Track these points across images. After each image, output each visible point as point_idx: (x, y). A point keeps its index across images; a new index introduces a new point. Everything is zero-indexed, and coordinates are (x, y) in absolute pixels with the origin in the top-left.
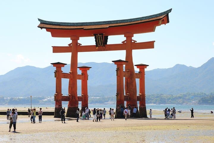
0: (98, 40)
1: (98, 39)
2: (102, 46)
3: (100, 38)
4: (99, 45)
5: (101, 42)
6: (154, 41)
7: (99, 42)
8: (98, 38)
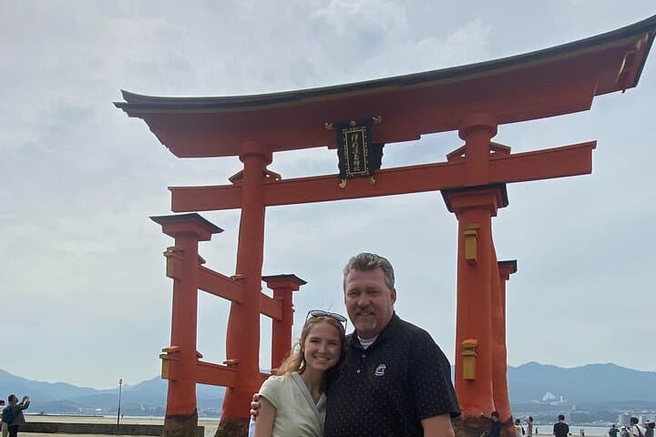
0: (351, 150)
1: (350, 143)
2: (366, 176)
3: (360, 140)
4: (352, 170)
5: (361, 159)
6: (593, 145)
7: (352, 160)
8: (349, 140)
